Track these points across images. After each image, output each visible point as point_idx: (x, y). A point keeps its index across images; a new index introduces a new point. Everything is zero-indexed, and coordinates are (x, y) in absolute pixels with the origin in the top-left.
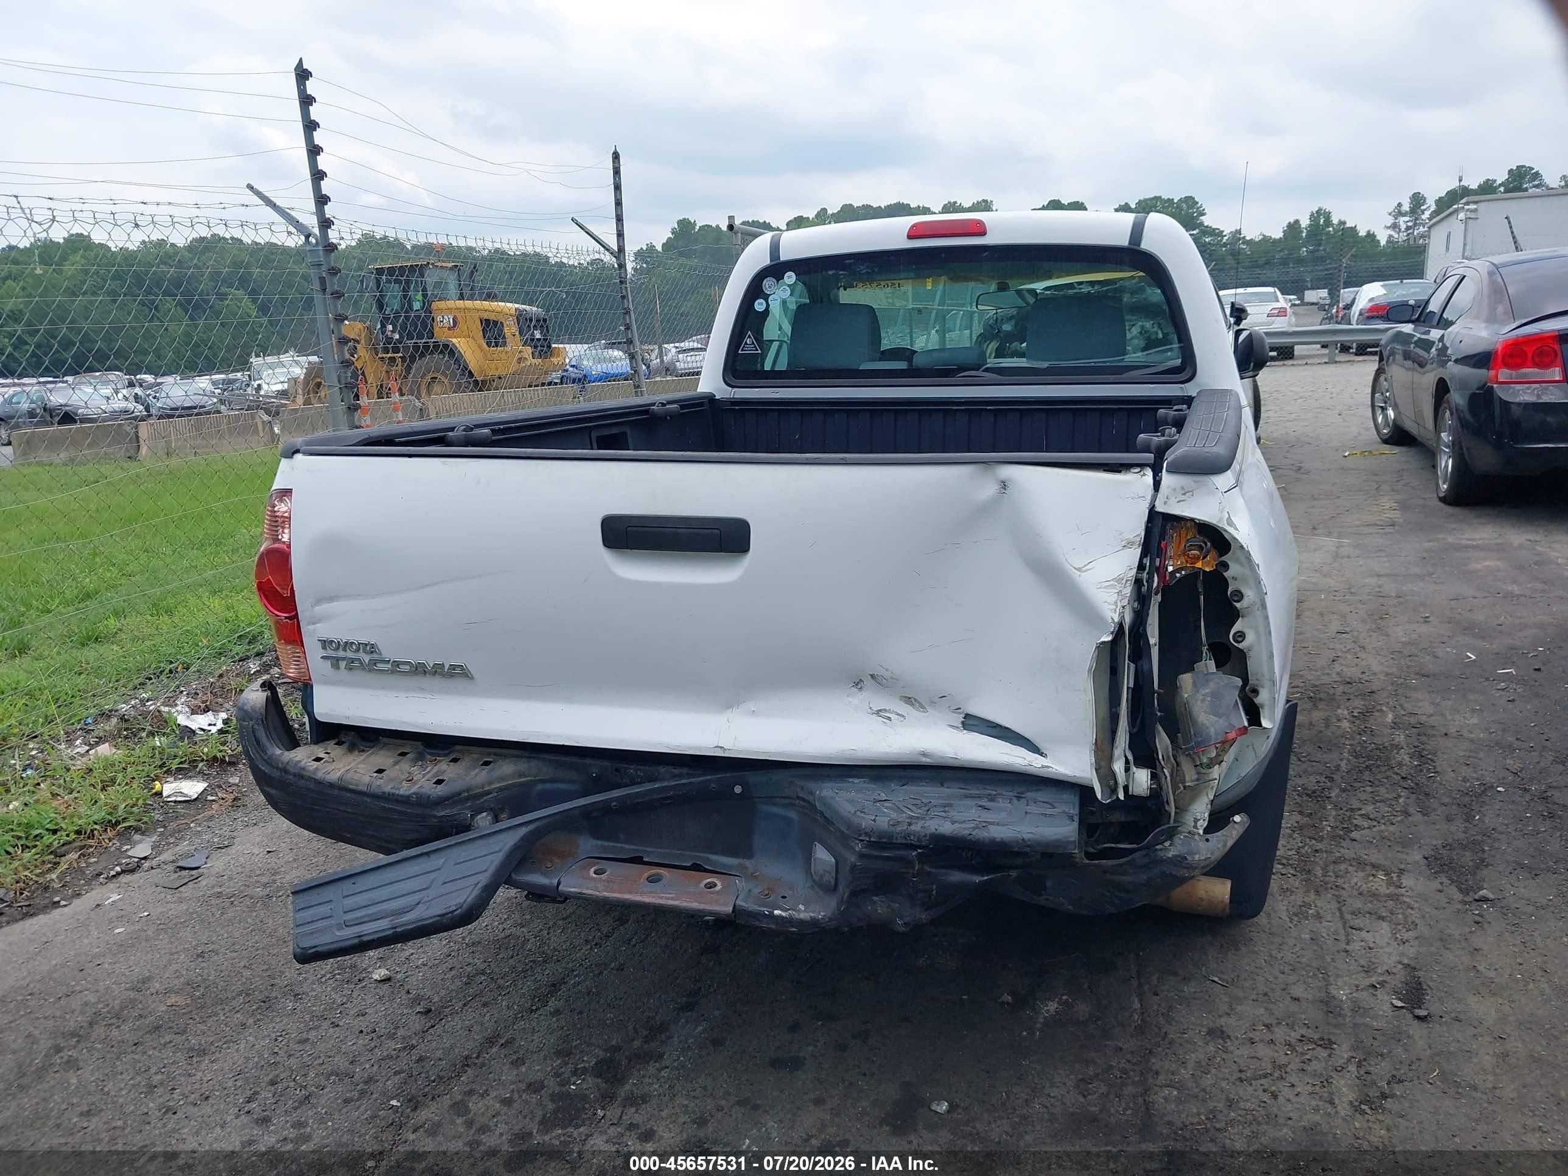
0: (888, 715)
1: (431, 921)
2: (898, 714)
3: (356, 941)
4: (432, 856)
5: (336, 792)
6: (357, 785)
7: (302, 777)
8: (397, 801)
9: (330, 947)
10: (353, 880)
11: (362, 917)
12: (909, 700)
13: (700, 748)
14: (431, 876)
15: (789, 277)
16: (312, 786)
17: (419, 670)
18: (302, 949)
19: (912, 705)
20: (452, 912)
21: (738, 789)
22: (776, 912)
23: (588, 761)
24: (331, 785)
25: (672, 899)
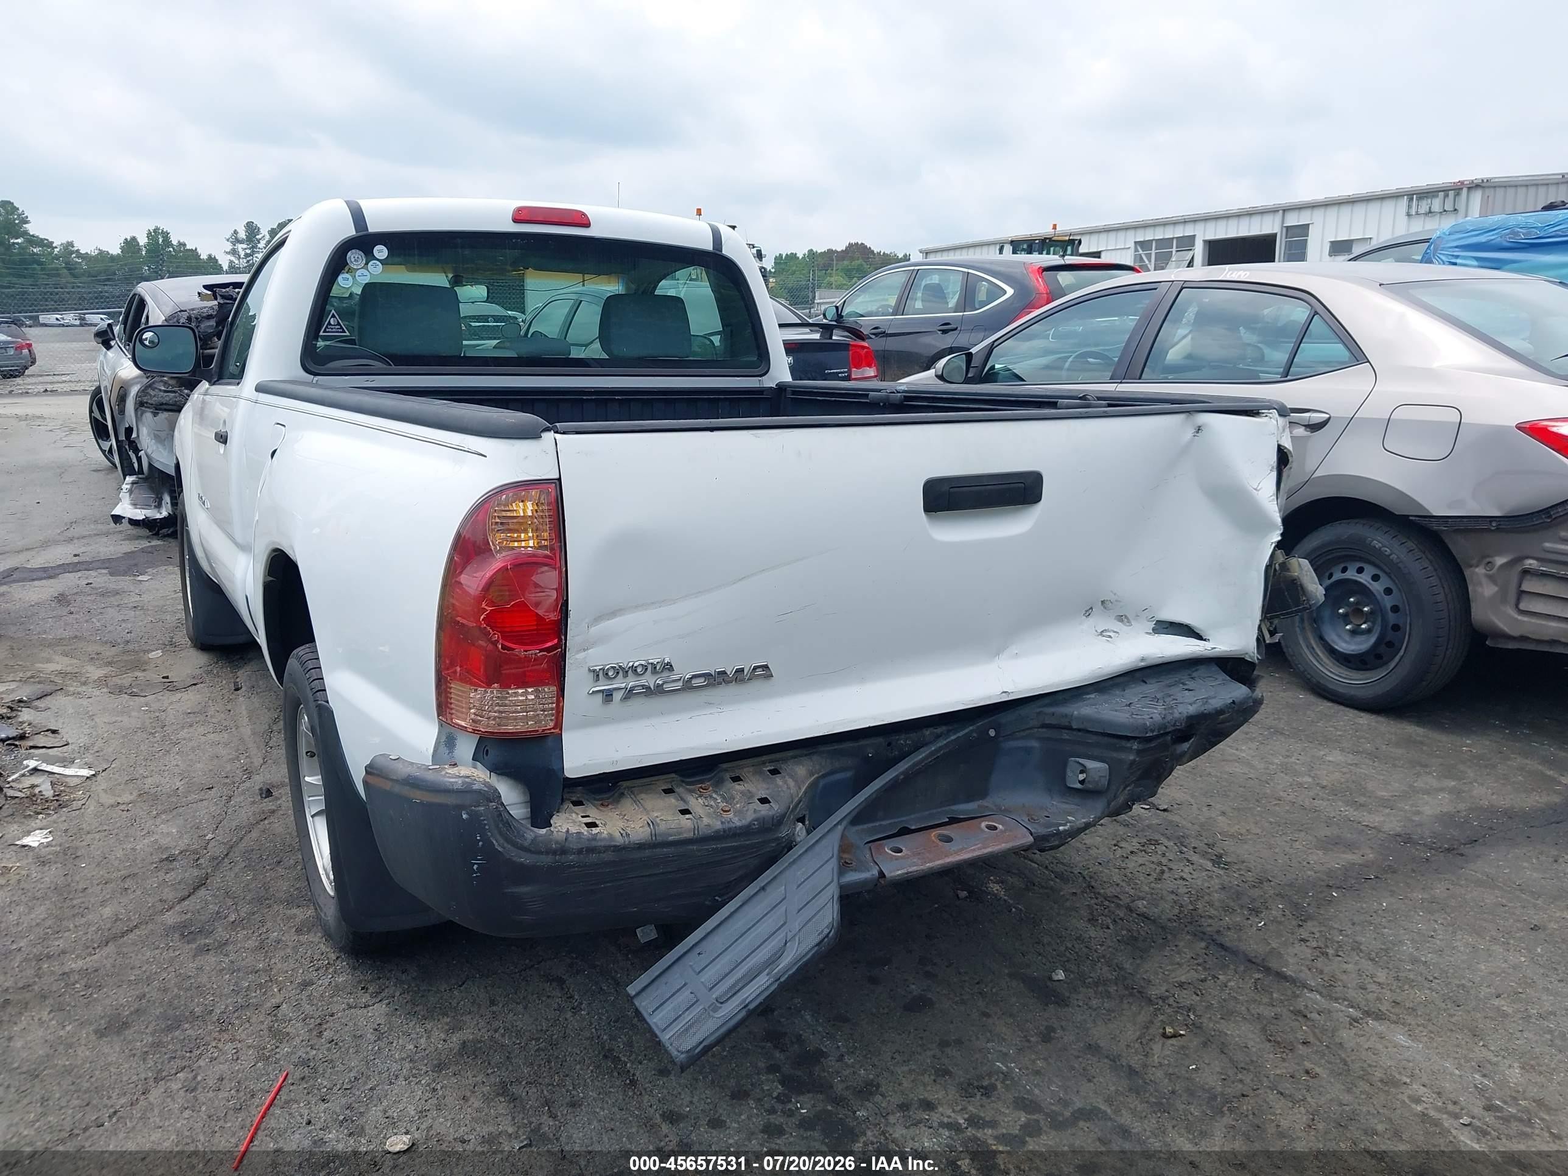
0: (1108, 634)
1: (808, 956)
2: (1115, 632)
3: (743, 1013)
4: (769, 889)
5: (647, 853)
6: (680, 833)
7: (591, 850)
8: (740, 835)
9: (717, 1035)
10: (697, 950)
11: (734, 985)
12: (1121, 618)
13: (990, 697)
14: (782, 909)
15: (380, 251)
16: (608, 856)
17: (717, 679)
18: (688, 1052)
19: (1122, 621)
20: (827, 936)
21: (992, 733)
22: (1061, 828)
23: (863, 742)
24: (641, 846)
25: (979, 849)
